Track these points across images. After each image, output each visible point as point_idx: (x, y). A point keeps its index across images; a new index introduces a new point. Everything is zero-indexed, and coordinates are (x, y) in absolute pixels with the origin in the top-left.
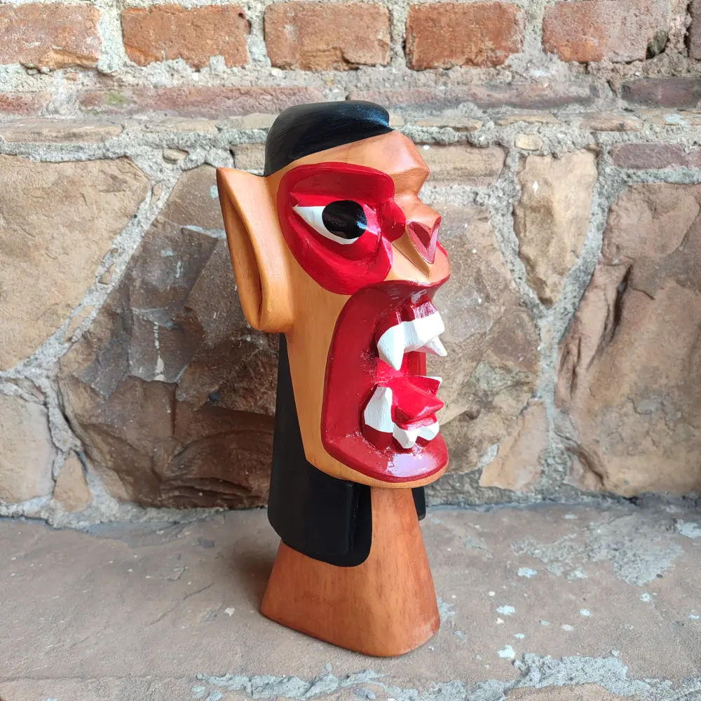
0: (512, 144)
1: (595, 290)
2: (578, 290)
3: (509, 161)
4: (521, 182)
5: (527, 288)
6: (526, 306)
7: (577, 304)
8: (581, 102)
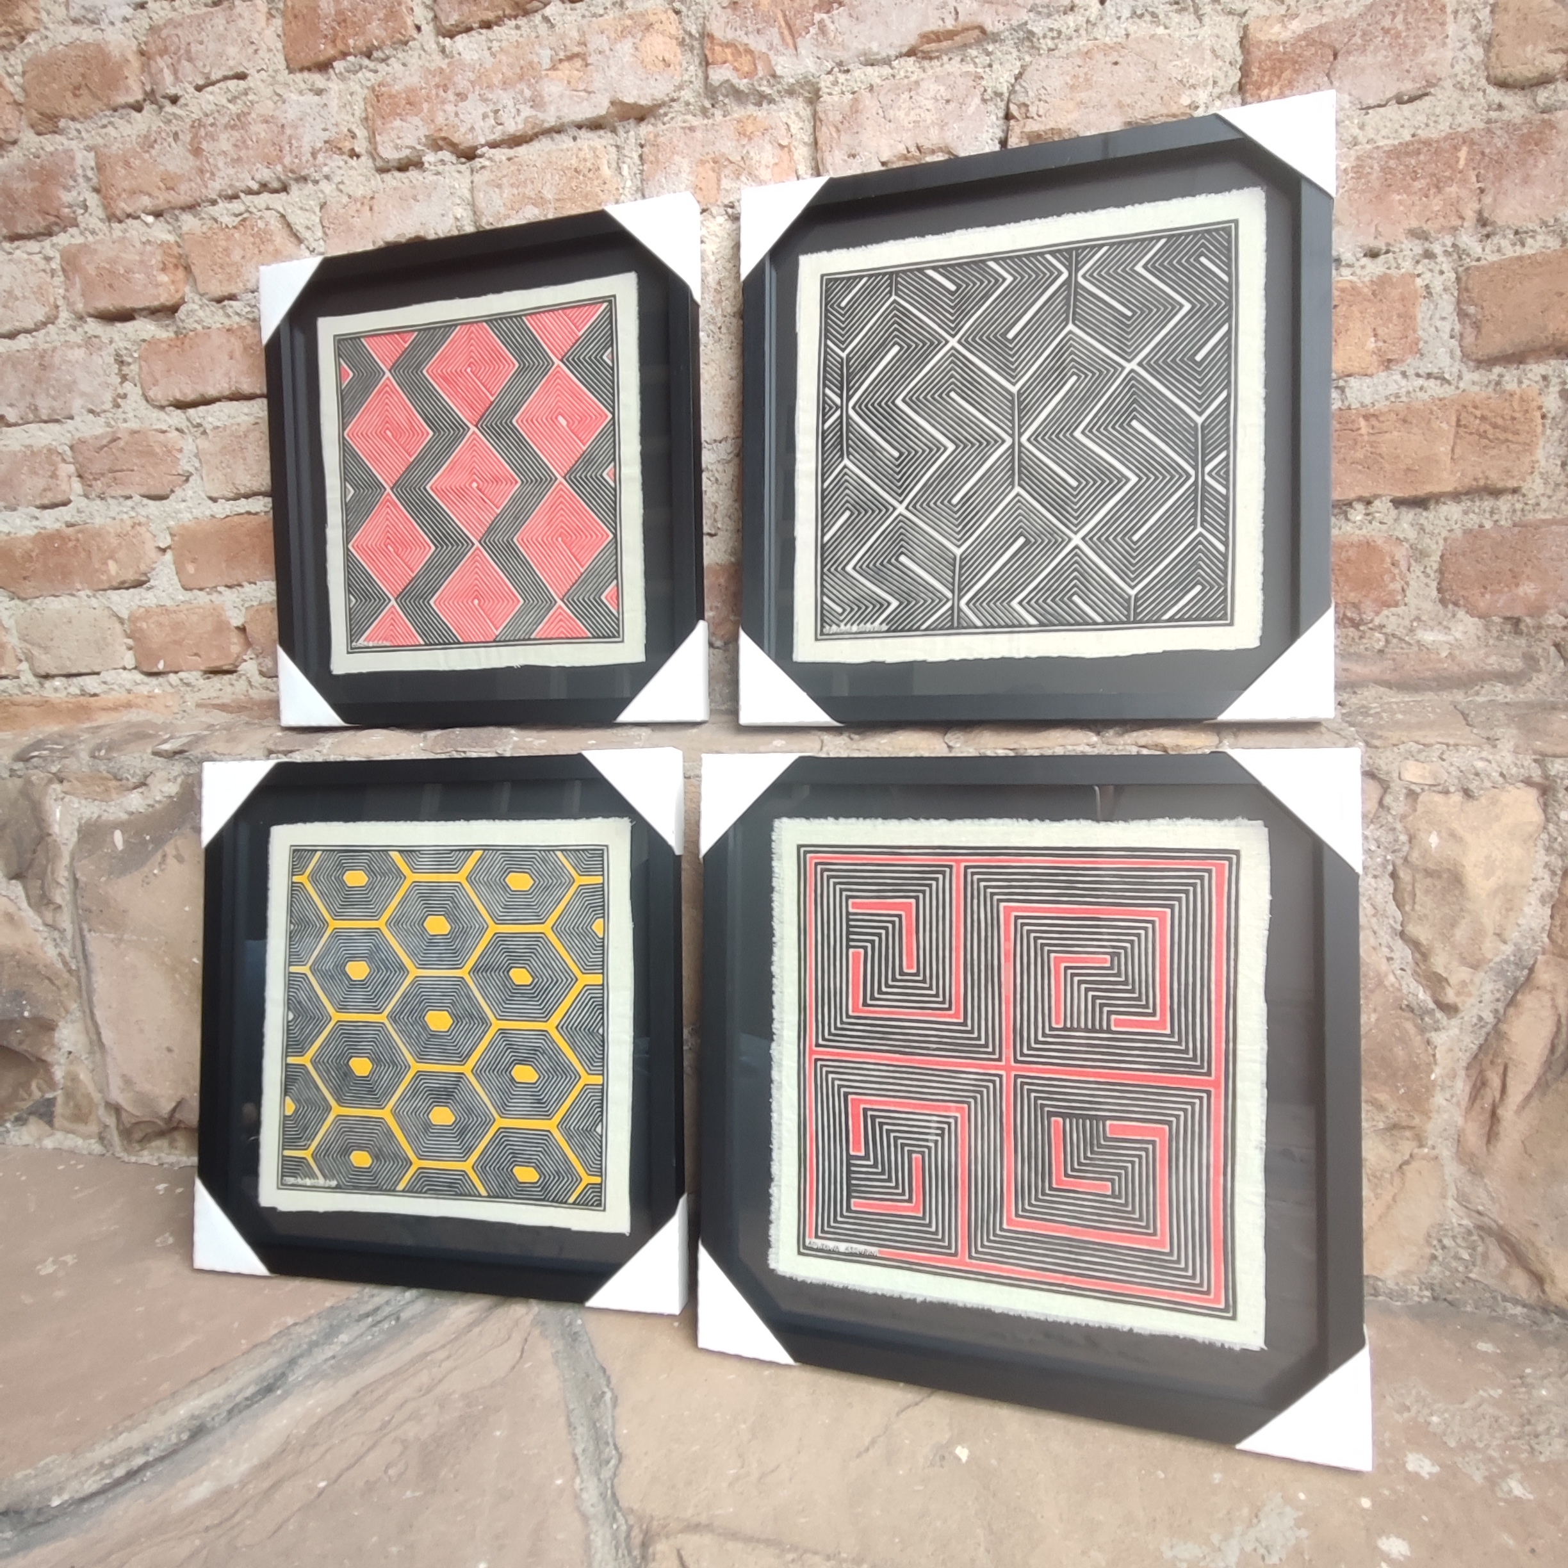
0: (1395, 775)
1: (1534, 992)
2: (1503, 989)
3: (1388, 800)
4: (1407, 830)
5: (1414, 985)
6: (1412, 1011)
7: (1502, 1011)
8: (1506, 678)
